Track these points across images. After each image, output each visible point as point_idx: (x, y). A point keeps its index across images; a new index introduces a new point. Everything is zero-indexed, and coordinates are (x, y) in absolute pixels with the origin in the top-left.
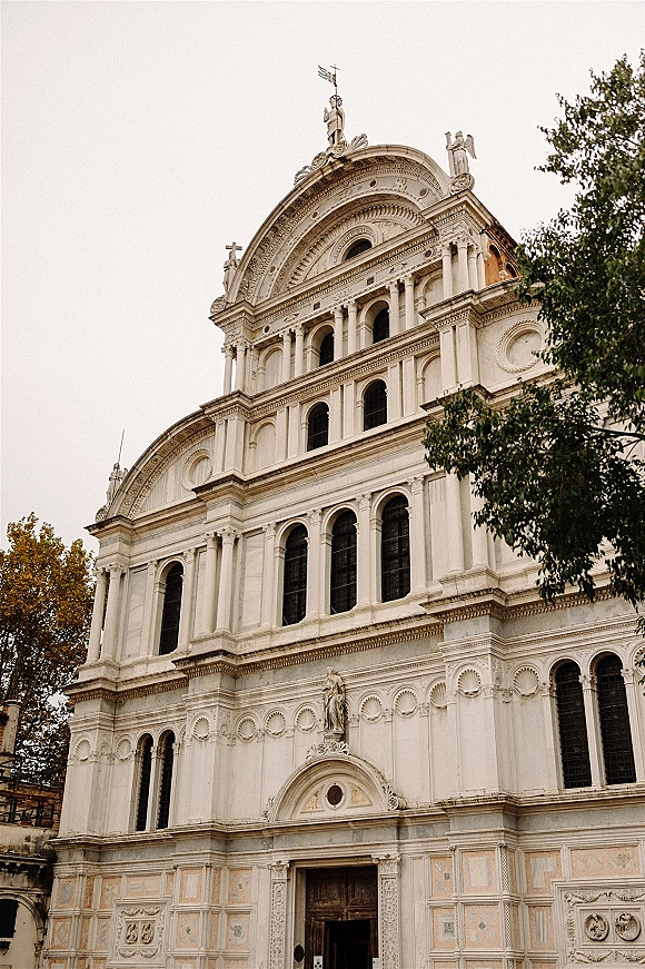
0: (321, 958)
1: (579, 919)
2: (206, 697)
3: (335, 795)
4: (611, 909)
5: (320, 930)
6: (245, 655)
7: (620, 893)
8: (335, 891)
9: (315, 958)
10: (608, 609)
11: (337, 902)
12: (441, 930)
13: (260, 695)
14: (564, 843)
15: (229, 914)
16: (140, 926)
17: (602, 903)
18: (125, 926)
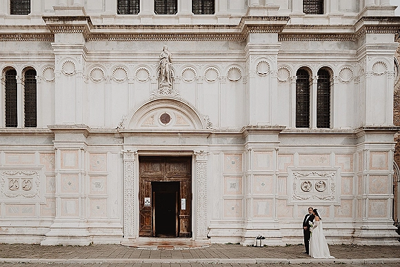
0: (149, 199)
1: (299, 182)
2: (72, 47)
3: (165, 119)
4: (314, 179)
5: (148, 186)
6: (98, 26)
7: (320, 173)
8: (158, 167)
9: (146, 199)
10: (331, 45)
11: (160, 173)
12: (229, 186)
13: (108, 54)
14: (296, 151)
15: (91, 176)
16: (21, 181)
17: (311, 176)
18: (7, 181)
